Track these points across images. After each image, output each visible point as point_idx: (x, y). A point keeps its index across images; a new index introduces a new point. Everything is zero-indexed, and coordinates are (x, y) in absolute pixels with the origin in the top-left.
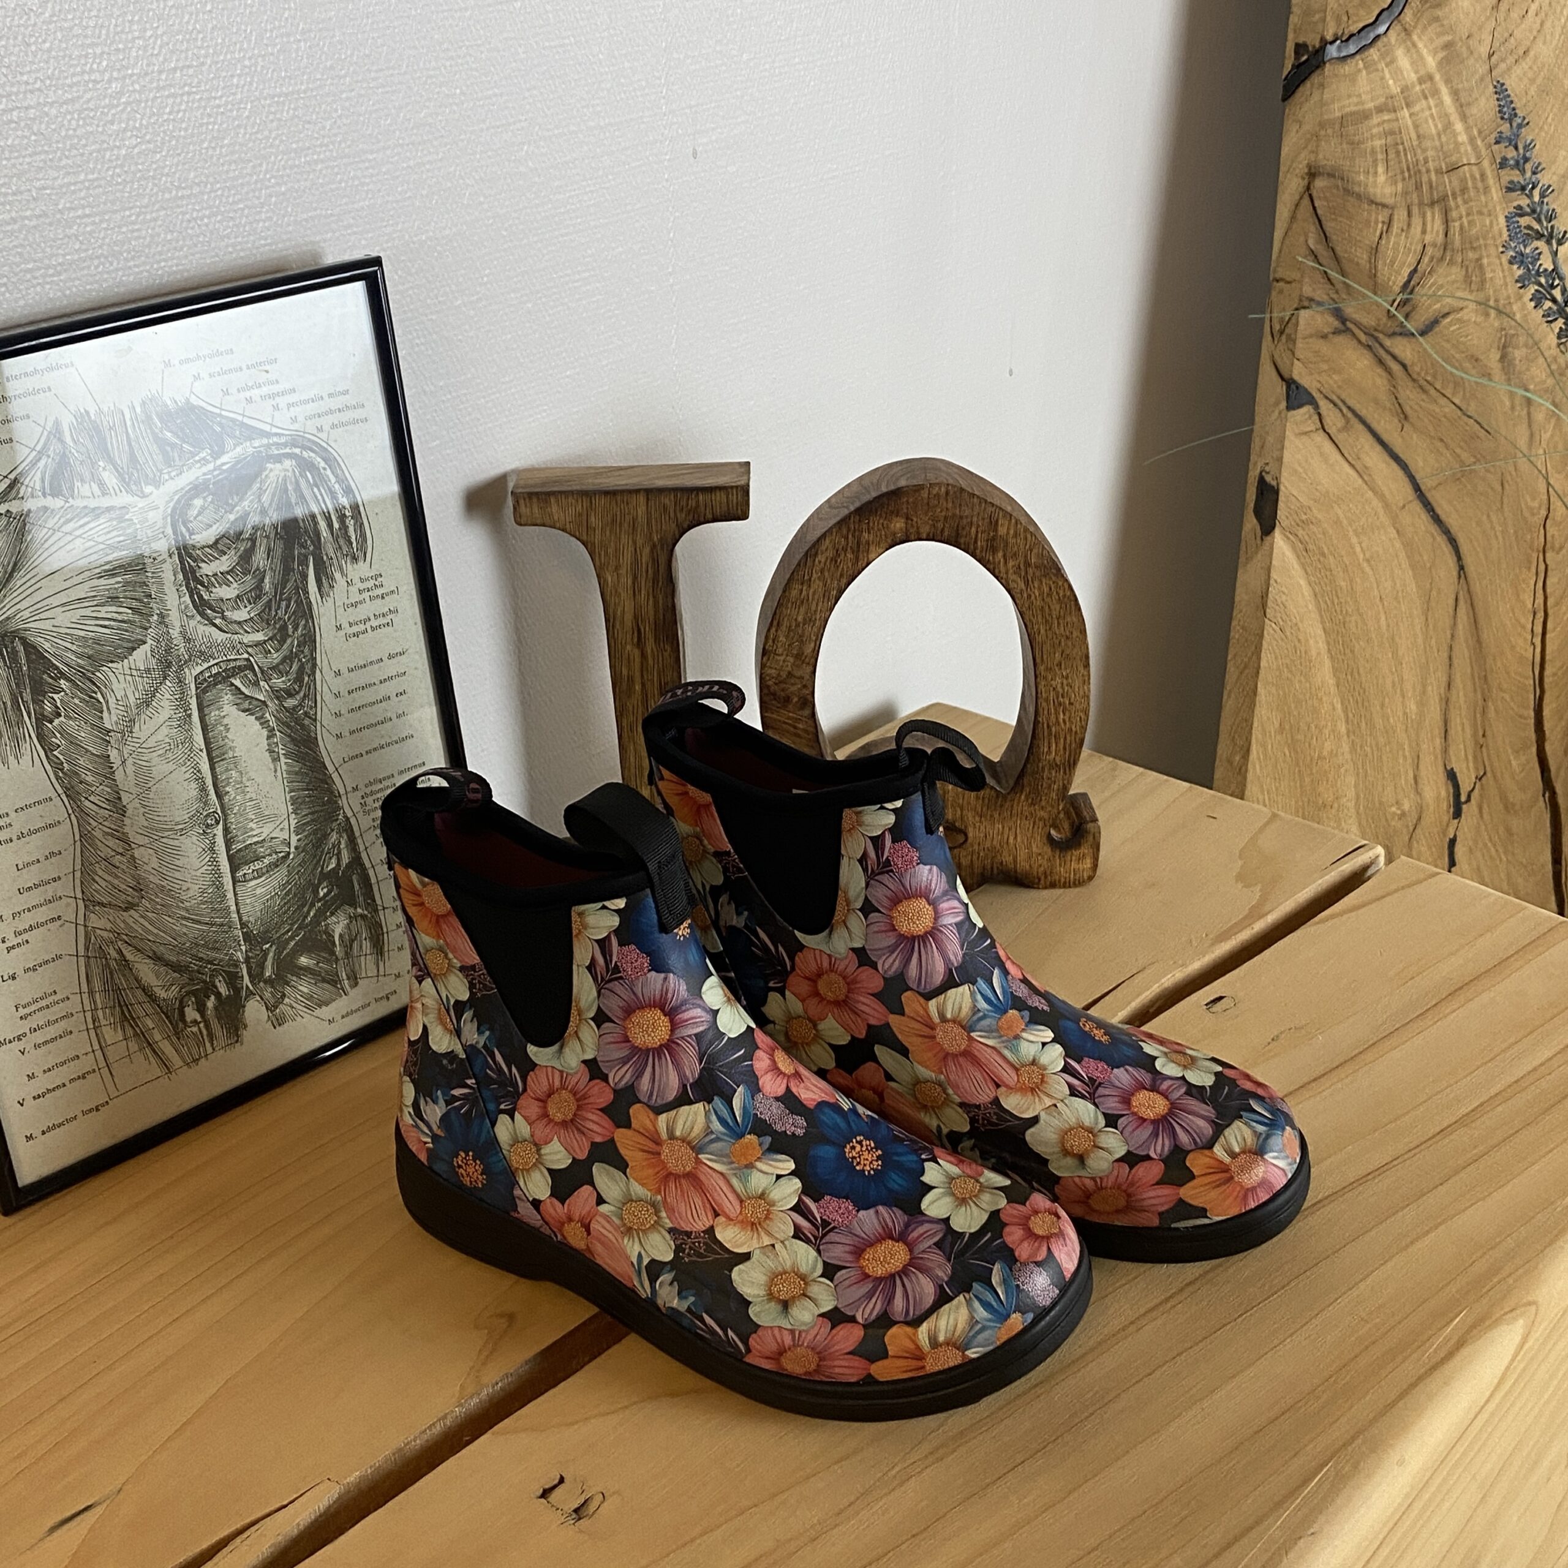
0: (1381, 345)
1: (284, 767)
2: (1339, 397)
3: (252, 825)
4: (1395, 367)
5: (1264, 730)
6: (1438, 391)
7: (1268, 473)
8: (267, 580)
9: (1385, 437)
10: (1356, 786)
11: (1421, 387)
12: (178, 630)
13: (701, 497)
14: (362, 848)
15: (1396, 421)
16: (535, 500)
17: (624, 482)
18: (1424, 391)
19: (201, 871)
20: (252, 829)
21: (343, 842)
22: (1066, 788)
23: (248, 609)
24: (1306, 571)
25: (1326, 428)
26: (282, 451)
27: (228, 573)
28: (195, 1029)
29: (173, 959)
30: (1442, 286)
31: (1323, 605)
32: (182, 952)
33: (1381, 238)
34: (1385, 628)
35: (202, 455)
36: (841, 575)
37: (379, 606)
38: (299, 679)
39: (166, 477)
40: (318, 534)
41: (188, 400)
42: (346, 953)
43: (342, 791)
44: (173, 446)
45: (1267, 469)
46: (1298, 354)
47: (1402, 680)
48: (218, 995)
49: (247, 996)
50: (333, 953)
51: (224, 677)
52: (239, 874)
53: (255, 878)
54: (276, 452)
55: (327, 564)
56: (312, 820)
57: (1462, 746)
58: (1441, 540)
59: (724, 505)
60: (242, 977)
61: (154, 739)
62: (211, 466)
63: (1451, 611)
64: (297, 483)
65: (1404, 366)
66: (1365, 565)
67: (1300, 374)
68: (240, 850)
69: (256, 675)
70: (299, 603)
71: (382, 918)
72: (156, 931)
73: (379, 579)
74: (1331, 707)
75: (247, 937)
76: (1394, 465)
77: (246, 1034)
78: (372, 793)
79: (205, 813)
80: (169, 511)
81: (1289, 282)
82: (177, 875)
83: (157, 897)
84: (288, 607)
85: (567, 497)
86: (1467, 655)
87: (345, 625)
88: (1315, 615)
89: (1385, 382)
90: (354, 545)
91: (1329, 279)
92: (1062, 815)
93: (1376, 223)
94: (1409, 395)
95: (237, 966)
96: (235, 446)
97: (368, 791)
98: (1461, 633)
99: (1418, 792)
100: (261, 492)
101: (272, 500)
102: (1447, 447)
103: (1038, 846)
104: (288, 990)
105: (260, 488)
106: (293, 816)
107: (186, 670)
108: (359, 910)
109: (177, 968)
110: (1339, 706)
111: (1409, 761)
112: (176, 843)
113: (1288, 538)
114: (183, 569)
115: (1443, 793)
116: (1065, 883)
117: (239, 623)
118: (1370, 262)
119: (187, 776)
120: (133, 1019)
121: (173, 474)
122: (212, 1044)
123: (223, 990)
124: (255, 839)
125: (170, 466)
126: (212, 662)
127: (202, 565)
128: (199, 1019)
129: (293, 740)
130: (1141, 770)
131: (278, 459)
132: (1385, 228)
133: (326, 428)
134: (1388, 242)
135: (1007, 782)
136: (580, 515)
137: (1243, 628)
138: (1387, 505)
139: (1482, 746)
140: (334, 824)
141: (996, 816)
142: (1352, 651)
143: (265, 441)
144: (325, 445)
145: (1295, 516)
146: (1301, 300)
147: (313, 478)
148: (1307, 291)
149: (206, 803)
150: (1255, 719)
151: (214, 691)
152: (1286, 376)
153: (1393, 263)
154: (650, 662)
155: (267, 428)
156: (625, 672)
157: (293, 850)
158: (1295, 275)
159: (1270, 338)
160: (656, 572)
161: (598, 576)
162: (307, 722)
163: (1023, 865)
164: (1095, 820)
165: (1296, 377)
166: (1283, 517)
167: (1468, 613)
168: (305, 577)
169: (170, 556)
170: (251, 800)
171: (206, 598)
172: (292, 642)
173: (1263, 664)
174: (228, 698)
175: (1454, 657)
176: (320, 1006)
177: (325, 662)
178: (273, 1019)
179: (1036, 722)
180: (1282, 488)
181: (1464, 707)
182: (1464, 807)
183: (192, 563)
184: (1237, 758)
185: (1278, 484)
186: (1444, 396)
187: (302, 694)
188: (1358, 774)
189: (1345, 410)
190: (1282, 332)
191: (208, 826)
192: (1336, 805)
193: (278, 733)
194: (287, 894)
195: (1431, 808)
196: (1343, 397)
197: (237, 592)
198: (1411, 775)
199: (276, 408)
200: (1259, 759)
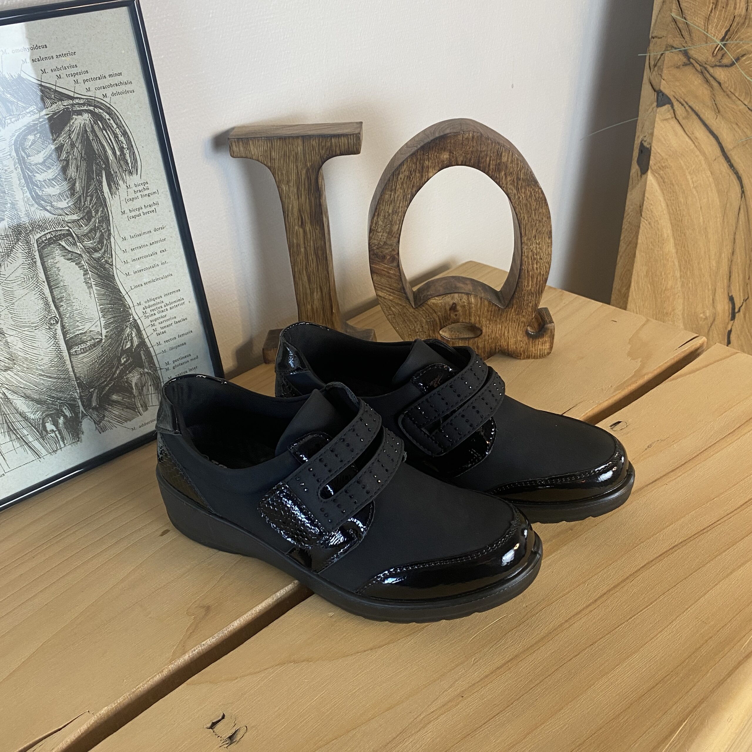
0: (708, 72)
1: (95, 292)
2: (684, 100)
3: (77, 323)
4: (715, 84)
5: (638, 276)
6: (736, 97)
7: (645, 141)
8: (77, 184)
9: (707, 122)
10: (683, 304)
11: (728, 95)
12: (24, 213)
13: (333, 141)
14: (145, 336)
15: (714, 113)
16: (241, 143)
17: (290, 133)
18: (729, 97)
19: (49, 349)
20: (79, 326)
21: (134, 333)
22: (536, 305)
23: (67, 201)
24: (663, 193)
25: (677, 117)
26: (82, 108)
27: (52, 179)
28: (53, 435)
29: (36, 397)
30: (743, 39)
31: (671, 212)
32: (40, 393)
33: (711, 12)
34: (702, 223)
35: (31, 109)
36: (413, 186)
37: (148, 201)
38: (101, 242)
39: (9, 121)
40: (107, 158)
41: (19, 76)
42: (140, 393)
43: (131, 305)
44: (12, 103)
45: (645, 139)
46: (664, 76)
47: (709, 250)
48: (65, 416)
49: (83, 417)
50: (132, 393)
51: (55, 240)
52: (73, 351)
53: (82, 353)
54: (78, 109)
55: (114, 176)
56: (114, 321)
57: (738, 285)
58: (733, 177)
59: (346, 147)
60: (79, 406)
61: (14, 275)
62: (37, 116)
63: (737, 213)
64: (92, 126)
65: (720, 84)
66: (694, 190)
67: (665, 88)
68: (72, 338)
69: (74, 240)
70: (98, 198)
71: (160, 374)
72: (25, 382)
73: (146, 185)
74: (672, 264)
75: (80, 385)
76: (711, 137)
77: (83, 437)
78: (149, 307)
79: (49, 317)
80: (13, 142)
81: (661, 38)
82: (35, 352)
83: (24, 363)
84: (91, 200)
85: (258, 141)
86: (743, 237)
87: (127, 211)
88: (667, 216)
89: (709, 91)
90: (130, 165)
91: (682, 35)
92: (534, 320)
93: (710, 4)
94: (721, 99)
95: (75, 401)
96: (52, 104)
97: (147, 305)
98: (741, 226)
99: (714, 307)
100: (70, 132)
101: (78, 137)
102: (739, 127)
103: (521, 337)
104: (107, 413)
105: (69, 130)
106: (102, 319)
107: (31, 236)
108: (146, 370)
109: (39, 402)
110: (677, 263)
111: (711, 292)
112: (33, 334)
113: (655, 176)
114: (24, 177)
115: (727, 308)
116: (535, 356)
117: (62, 209)
118: (705, 26)
119: (36, 296)
120: (15, 429)
121: (13, 120)
122: (64, 443)
123: (68, 413)
124: (81, 332)
125: (11, 115)
126: (46, 232)
127: (36, 175)
128: (55, 429)
129: (99, 276)
130: (576, 295)
131: (79, 113)
132: (714, 7)
133: (109, 95)
134: (715, 14)
135: (505, 302)
136: (266, 151)
137: (629, 223)
138: (706, 158)
139: (747, 284)
140: (128, 323)
141: (498, 320)
142: (685, 235)
143: (71, 102)
144: (109, 105)
145: (659, 164)
146: (667, 47)
147: (103, 125)
148: (670, 41)
149: (49, 312)
150: (634, 270)
151: (49, 248)
152: (657, 89)
153: (717, 26)
154: (309, 236)
155: (71, 94)
156: (295, 241)
157: (104, 337)
158: (664, 33)
159: (648, 69)
160: (310, 184)
161: (278, 187)
162: (107, 266)
163: (512, 347)
164: (551, 322)
165: (662, 89)
166: (653, 164)
167: (745, 216)
168: (101, 183)
169: (16, 169)
170: (77, 310)
171: (40, 194)
172: (95, 221)
173: (639, 241)
174: (58, 252)
175: (736, 238)
176: (126, 421)
177: (116, 233)
178: (99, 428)
179: (521, 270)
180: (653, 149)
181: (740, 264)
182: (737, 315)
183: (30, 174)
184: (624, 289)
185: (651, 147)
186: (740, 100)
187: (103, 250)
188: (684, 298)
189: (687, 107)
190: (655, 65)
191: (51, 324)
192: (672, 313)
193: (90, 272)
194: (102, 361)
195: (720, 316)
196: (686, 100)
197: (58, 192)
198: (711, 297)
199: (76, 82)
200: (635, 289)
